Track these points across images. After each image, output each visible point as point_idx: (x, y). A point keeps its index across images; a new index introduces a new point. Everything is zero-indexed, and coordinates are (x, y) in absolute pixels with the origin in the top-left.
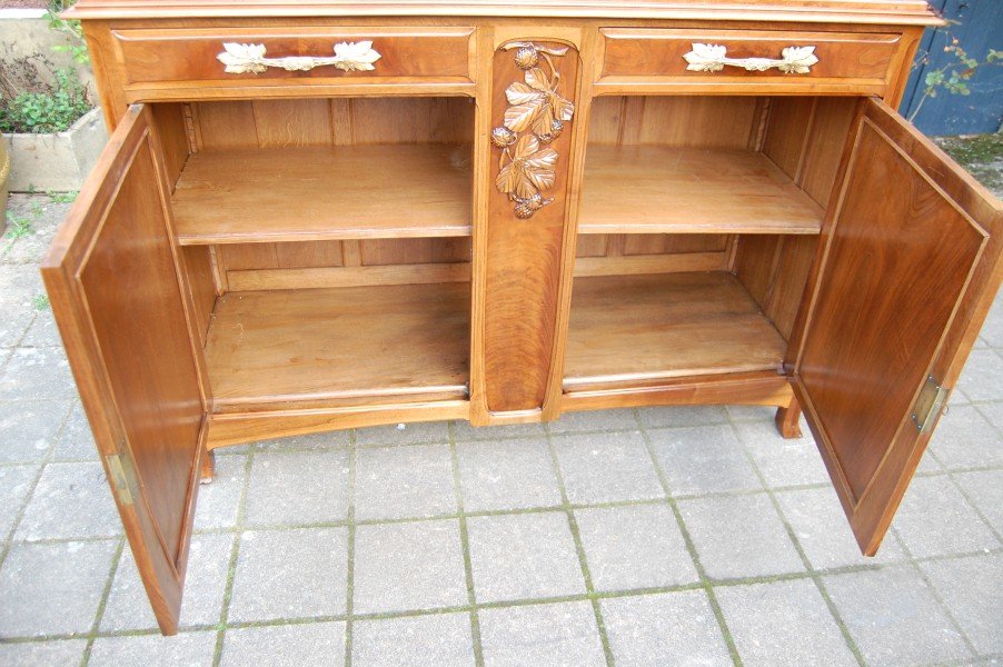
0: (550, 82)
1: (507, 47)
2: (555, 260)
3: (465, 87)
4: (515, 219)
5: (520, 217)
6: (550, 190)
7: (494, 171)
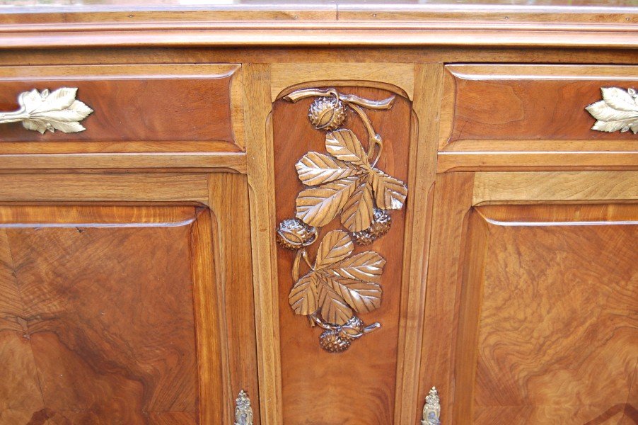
0: (367, 151)
1: (294, 96)
2: (387, 410)
3: (229, 158)
4: (323, 354)
5: (328, 350)
6: (374, 312)
7: (285, 285)
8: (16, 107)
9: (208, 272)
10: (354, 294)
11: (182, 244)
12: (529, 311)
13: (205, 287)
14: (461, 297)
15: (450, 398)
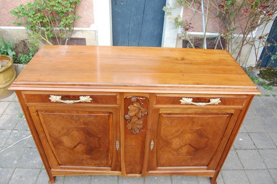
0: (141, 105)
1: (128, 97)
3: (116, 106)
6: (142, 129)
7: (126, 124)
8: (79, 99)
9: (112, 122)
10: (138, 126)
11: (107, 118)
12: (170, 129)
13: (111, 124)
14: (158, 126)
15: (156, 142)
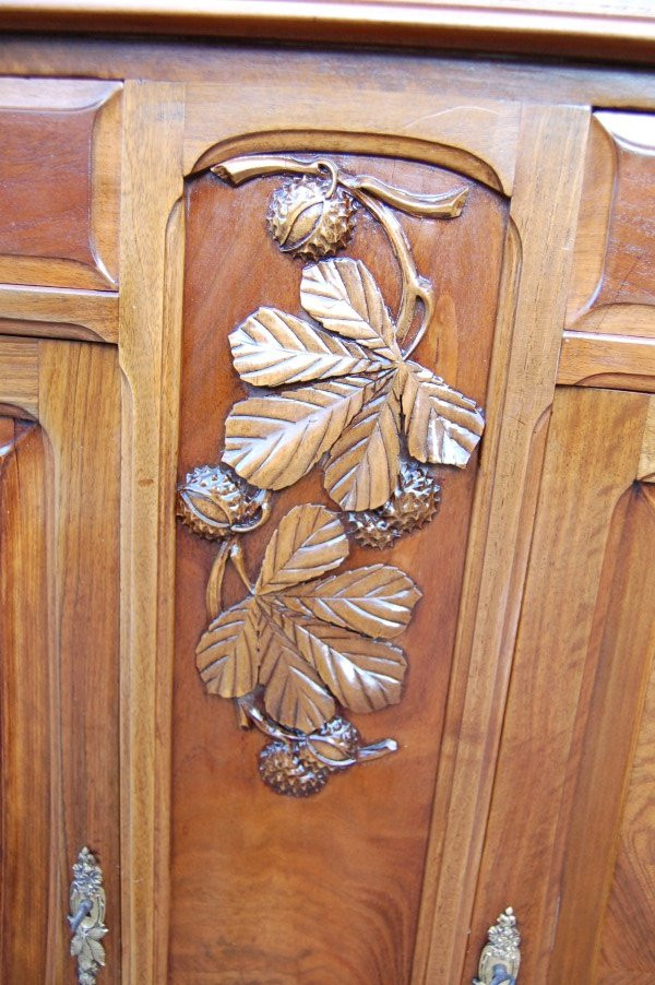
0: (395, 316)
1: (235, 167)
3: (81, 304)
4: (265, 795)
5: (275, 787)
6: (384, 712)
10: (348, 668)
13: (26, 607)
15: (546, 939)
